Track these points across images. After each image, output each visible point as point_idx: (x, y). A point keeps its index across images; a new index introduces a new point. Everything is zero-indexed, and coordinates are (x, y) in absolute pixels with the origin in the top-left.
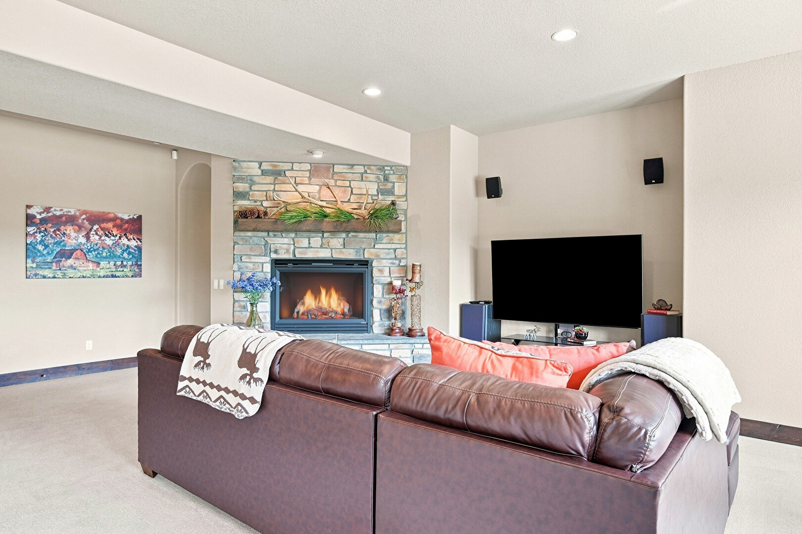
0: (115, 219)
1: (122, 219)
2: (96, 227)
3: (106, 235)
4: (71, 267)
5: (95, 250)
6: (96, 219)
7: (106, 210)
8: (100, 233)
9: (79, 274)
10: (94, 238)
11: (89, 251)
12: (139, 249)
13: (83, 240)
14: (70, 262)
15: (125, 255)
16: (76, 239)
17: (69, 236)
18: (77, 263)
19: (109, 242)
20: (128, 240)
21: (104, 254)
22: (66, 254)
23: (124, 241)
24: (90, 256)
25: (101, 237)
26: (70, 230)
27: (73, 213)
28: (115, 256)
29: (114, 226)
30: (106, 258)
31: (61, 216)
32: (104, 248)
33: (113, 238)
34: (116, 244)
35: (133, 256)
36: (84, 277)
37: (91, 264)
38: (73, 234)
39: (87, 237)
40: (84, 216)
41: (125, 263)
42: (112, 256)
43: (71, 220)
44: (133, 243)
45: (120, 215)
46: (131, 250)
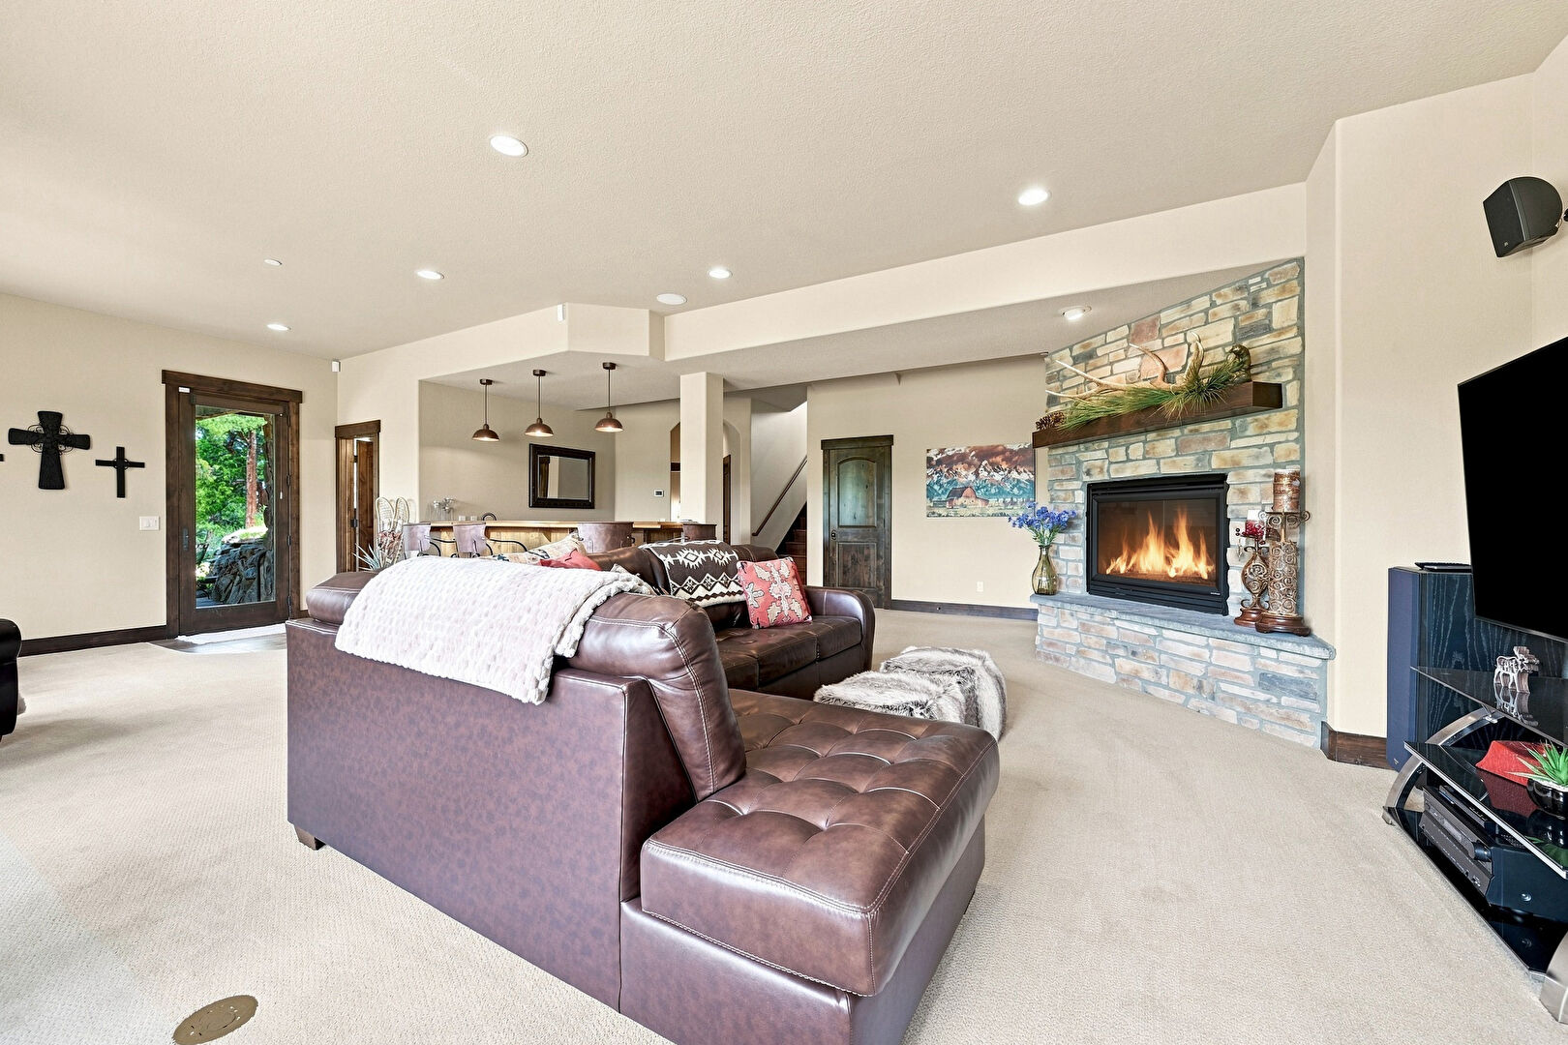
0: (1005, 450)
1: (1011, 451)
2: (984, 463)
3: (995, 471)
4: (962, 505)
5: (983, 488)
6: (986, 454)
7: (995, 444)
8: (989, 468)
9: (969, 513)
10: (983, 474)
11: (978, 488)
12: (1033, 484)
13: (973, 478)
14: (961, 500)
15: (1016, 491)
16: (966, 476)
17: (960, 475)
18: (968, 502)
19: (998, 477)
20: (1019, 473)
21: (993, 491)
22: (958, 493)
23: (1014, 474)
24: (979, 494)
25: (989, 473)
26: (960, 468)
27: (963, 451)
28: (1004, 492)
29: (1003, 460)
30: (995, 494)
31: (953, 456)
32: (992, 485)
33: (1002, 473)
34: (1006, 479)
35: (1024, 493)
36: (973, 516)
37: (979, 502)
38: (964, 473)
39: (977, 474)
40: (973, 453)
41: (1015, 500)
42: (1001, 492)
43: (962, 458)
44: (1024, 477)
45: (1008, 447)
46: (1022, 485)
